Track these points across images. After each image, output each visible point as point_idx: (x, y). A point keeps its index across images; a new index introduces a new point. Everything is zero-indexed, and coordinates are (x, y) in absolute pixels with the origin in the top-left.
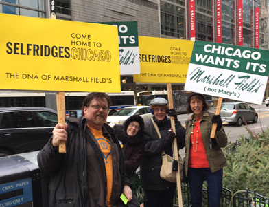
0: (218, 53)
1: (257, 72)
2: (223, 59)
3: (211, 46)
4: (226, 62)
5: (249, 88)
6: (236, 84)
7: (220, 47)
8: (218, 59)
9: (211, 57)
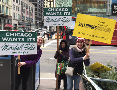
0: (13, 36)
1: (32, 42)
2: (17, 38)
5: (31, 49)
6: (25, 48)
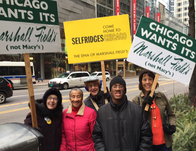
3: (156, 25)
4: (166, 43)
7: (163, 28)
8: (160, 38)
9: (155, 35)
